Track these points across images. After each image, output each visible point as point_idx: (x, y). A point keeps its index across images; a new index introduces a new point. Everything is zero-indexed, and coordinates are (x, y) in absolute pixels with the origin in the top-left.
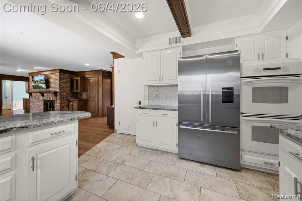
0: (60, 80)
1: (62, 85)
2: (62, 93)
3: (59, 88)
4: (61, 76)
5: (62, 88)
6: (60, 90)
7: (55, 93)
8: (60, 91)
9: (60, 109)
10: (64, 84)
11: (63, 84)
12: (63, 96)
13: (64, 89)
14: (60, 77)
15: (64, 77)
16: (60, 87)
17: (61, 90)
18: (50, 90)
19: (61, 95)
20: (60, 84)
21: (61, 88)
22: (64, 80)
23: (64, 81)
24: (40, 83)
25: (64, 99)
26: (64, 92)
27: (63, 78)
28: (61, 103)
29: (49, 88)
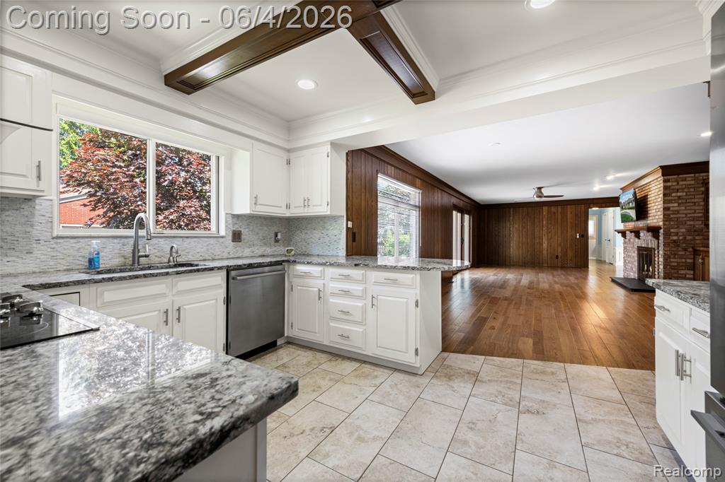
0: (664, 195)
1: (672, 209)
2: (672, 230)
3: (662, 216)
4: (669, 184)
5: (672, 216)
6: (664, 221)
7: (654, 231)
8: (664, 224)
9: (665, 273)
10: (679, 204)
11: (676, 205)
12: (675, 238)
13: (678, 218)
14: (665, 188)
15: (681, 183)
16: (664, 215)
17: (667, 223)
18: (649, 222)
19: (667, 234)
20: (666, 205)
21: (669, 215)
22: (679, 194)
23: (679, 197)
24: (629, 209)
25: (678, 246)
26: (678, 227)
27: (677, 187)
28: (666, 258)
29: (647, 217)
